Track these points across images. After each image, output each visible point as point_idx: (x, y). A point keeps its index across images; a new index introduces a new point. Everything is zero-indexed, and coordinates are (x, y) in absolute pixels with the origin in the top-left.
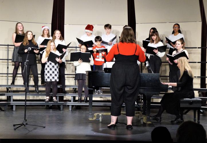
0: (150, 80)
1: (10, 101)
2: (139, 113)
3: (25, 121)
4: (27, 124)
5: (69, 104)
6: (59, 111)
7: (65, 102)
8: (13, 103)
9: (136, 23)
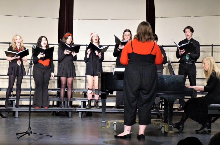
0: (173, 83)
1: (12, 107)
2: (159, 121)
3: (29, 129)
4: (31, 132)
5: (79, 110)
6: (67, 118)
7: (74, 108)
8: (16, 109)
9: (156, 17)
